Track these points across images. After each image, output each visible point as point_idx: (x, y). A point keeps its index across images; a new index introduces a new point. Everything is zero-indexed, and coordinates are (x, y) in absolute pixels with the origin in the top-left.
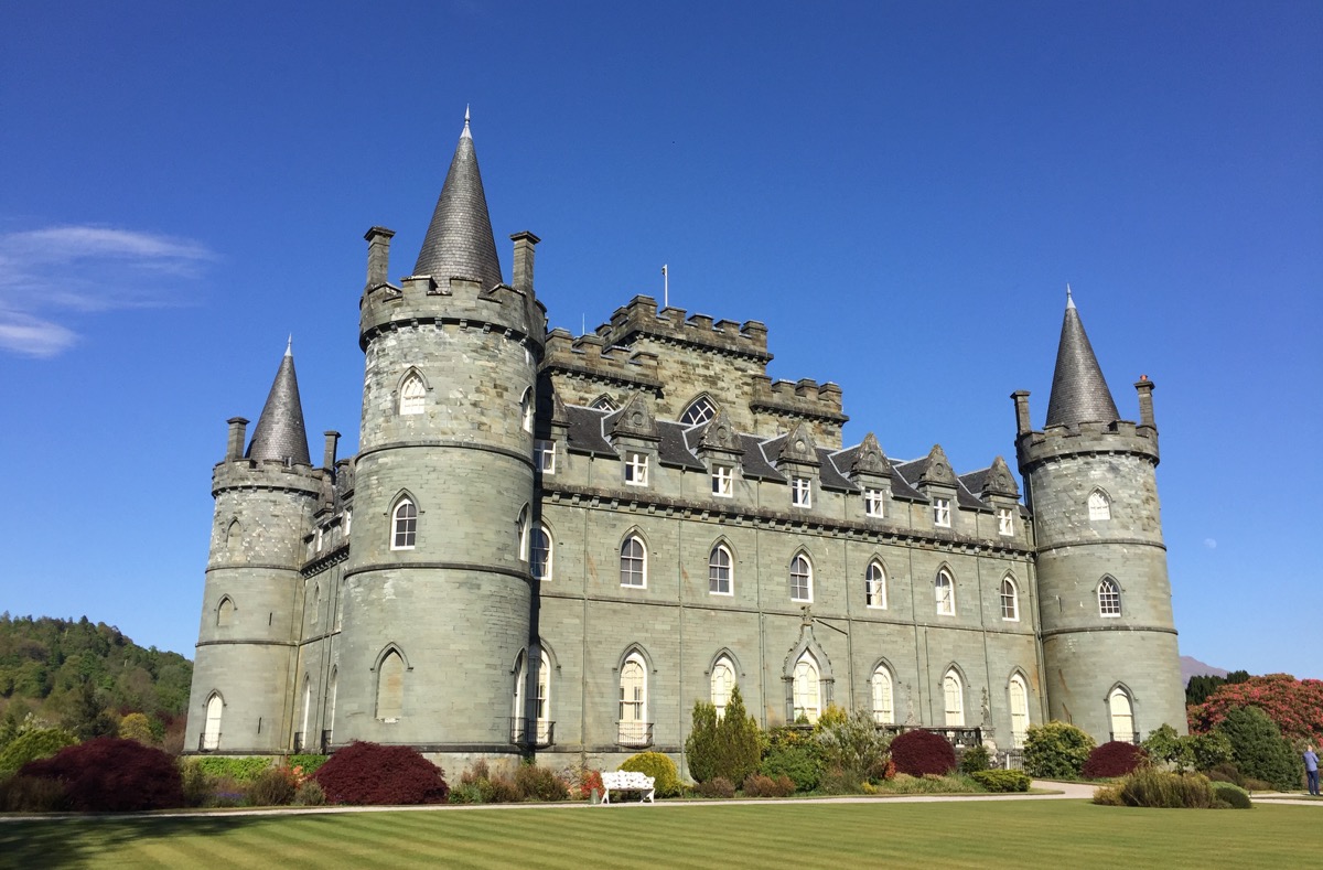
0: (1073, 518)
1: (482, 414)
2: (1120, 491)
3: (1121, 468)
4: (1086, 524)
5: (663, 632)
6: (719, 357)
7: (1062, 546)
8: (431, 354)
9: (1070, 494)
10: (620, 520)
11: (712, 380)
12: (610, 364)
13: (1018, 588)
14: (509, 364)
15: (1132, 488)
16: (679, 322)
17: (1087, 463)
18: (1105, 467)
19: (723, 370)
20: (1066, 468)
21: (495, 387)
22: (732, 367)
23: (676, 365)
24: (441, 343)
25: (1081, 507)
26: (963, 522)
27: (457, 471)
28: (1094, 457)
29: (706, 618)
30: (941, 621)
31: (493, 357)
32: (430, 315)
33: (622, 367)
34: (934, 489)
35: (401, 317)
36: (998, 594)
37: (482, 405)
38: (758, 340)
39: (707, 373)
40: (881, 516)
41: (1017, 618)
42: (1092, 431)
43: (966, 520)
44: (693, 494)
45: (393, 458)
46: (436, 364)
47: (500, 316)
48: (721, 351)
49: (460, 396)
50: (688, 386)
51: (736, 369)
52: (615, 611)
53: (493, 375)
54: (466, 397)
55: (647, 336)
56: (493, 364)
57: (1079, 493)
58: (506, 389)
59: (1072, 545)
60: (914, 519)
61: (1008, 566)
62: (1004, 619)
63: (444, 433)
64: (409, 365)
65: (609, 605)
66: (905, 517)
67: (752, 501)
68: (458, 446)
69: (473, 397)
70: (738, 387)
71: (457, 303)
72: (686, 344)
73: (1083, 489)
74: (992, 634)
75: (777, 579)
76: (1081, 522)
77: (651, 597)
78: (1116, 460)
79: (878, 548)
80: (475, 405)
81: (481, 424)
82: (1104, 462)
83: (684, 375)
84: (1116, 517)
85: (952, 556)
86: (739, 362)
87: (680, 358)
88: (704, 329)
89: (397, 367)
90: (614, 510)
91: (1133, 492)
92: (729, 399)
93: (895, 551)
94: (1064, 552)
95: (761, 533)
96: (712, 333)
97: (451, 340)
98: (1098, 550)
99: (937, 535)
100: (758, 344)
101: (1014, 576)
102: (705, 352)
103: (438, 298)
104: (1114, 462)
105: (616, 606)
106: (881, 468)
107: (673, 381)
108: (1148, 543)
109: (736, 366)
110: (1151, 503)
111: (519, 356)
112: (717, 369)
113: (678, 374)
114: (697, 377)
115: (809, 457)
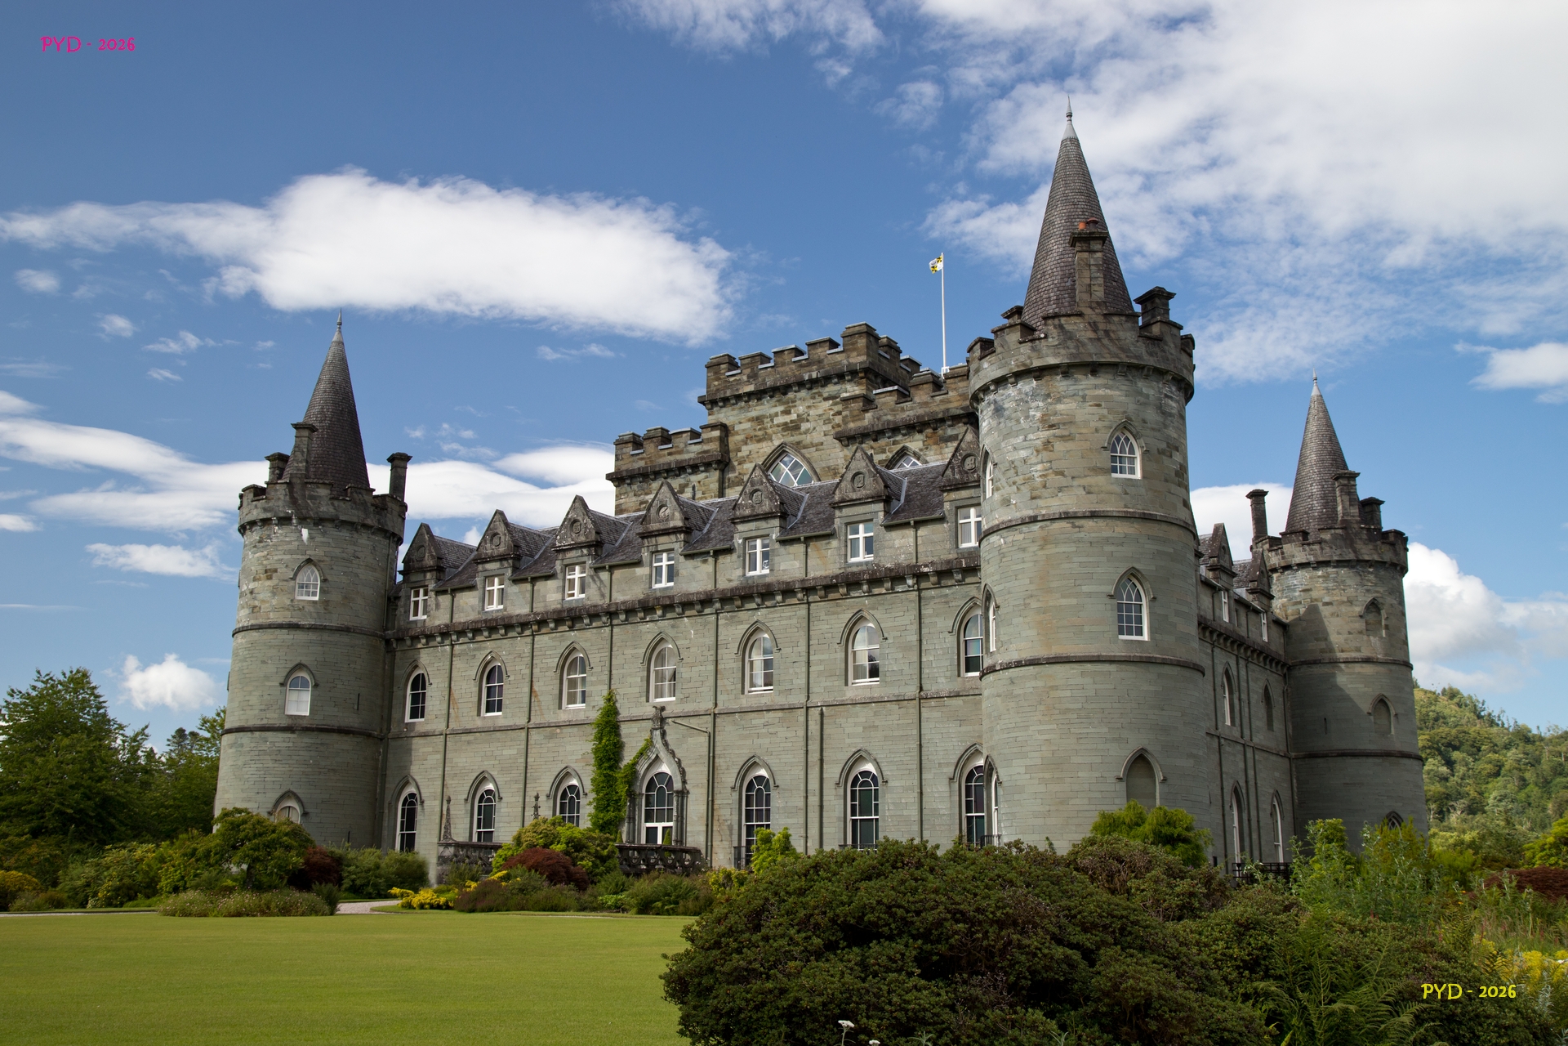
1: (255, 599)
2: (1003, 445)
3: (1006, 406)
6: (803, 393)
11: (793, 427)
12: (670, 454)
14: (280, 548)
16: (752, 370)
19: (809, 407)
21: (266, 571)
22: (821, 399)
23: (748, 425)
26: (895, 546)
29: (551, 737)
30: (849, 695)
31: (267, 547)
33: (680, 452)
36: (952, 640)
37: (255, 591)
38: (854, 350)
39: (787, 419)
40: (767, 571)
43: (897, 543)
44: (542, 604)
48: (801, 384)
49: (246, 588)
50: (764, 444)
51: (826, 399)
52: (469, 742)
53: (265, 562)
54: (249, 588)
56: (266, 553)
58: (276, 571)
60: (812, 562)
62: (967, 674)
65: (465, 738)
66: (797, 564)
67: (602, 595)
70: (828, 421)
72: (759, 395)
79: (761, 614)
80: (252, 592)
81: (253, 608)
82: (989, 404)
83: (760, 433)
84: (997, 490)
85: (875, 599)
86: (831, 389)
87: (753, 414)
88: (783, 364)
92: (816, 441)
93: (787, 612)
95: (616, 629)
96: (793, 366)
98: (984, 549)
100: (855, 354)
102: (785, 394)
104: (999, 399)
105: (470, 737)
106: (766, 506)
107: (746, 444)
108: (1034, 520)
109: (825, 395)
110: (1059, 446)
111: (292, 537)
112: (801, 409)
113: (753, 434)
114: (775, 429)
115: (672, 524)
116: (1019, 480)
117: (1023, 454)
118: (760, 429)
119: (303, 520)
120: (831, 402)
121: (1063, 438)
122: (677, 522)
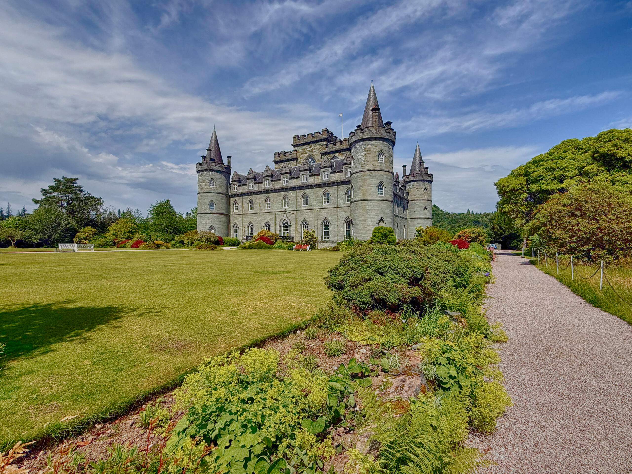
5: (256, 219)
6: (313, 144)
10: (248, 197)
11: (312, 151)
12: (286, 157)
14: (206, 176)
16: (303, 138)
19: (315, 147)
22: (317, 145)
23: (302, 151)
29: (264, 215)
33: (288, 156)
34: (323, 169)
36: (344, 196)
38: (324, 134)
39: (310, 149)
40: (307, 181)
43: (333, 176)
44: (261, 188)
47: (202, 168)
48: (313, 142)
50: (305, 155)
58: (205, 181)
60: (316, 180)
62: (346, 203)
66: (312, 180)
67: (273, 186)
70: (318, 150)
72: (304, 144)
75: (279, 203)
77: (253, 212)
79: (305, 190)
85: (329, 187)
88: (309, 137)
93: (311, 190)
96: (311, 138)
102: (310, 144)
106: (306, 168)
107: (301, 155)
108: (362, 171)
110: (368, 155)
111: (208, 174)
112: (313, 147)
114: (307, 151)
115: (287, 171)
116: (359, 162)
117: (360, 157)
118: (304, 152)
119: (210, 170)
120: (319, 146)
121: (369, 154)
122: (288, 171)
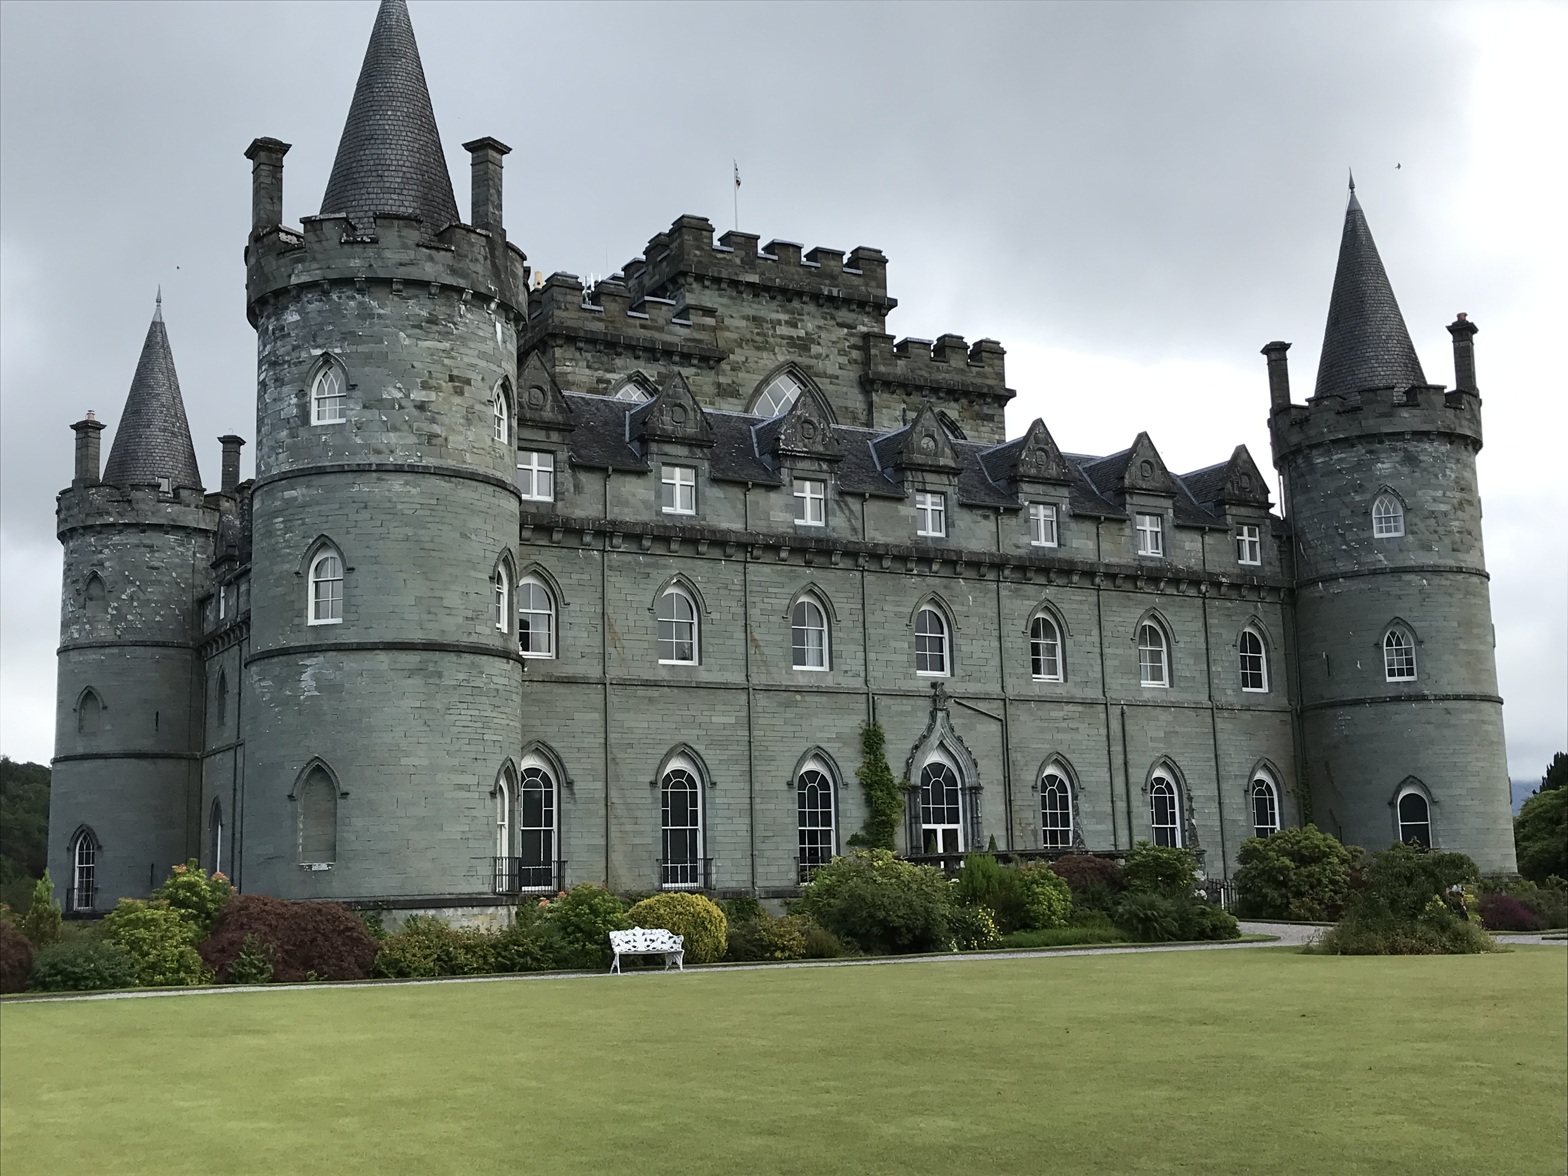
0: (1349, 536)
1: (433, 421)
2: (1419, 493)
3: (1421, 458)
4: (1369, 544)
5: (725, 726)
7: (1332, 578)
8: (353, 333)
9: (1347, 500)
10: (655, 566)
11: (803, 345)
13: (1266, 644)
14: (471, 344)
15: (1436, 488)
17: (1371, 452)
18: (1397, 457)
20: (1340, 460)
21: (452, 378)
23: (743, 323)
24: (366, 314)
25: (1360, 519)
26: (1183, 548)
27: (399, 507)
28: (1381, 442)
29: (788, 706)
30: (1146, 696)
31: (446, 335)
32: (348, 274)
34: (1136, 500)
35: (305, 278)
36: (1236, 654)
37: (432, 407)
38: (873, 278)
39: (793, 332)
40: (1054, 545)
41: (1265, 689)
42: (1378, 402)
43: (1188, 546)
44: (764, 523)
45: (304, 491)
46: (361, 348)
47: (454, 271)
49: (399, 395)
51: (841, 325)
52: (651, 700)
53: (446, 361)
54: (407, 396)
55: (700, 278)
56: (446, 345)
57: (1358, 498)
58: (468, 382)
59: (1347, 576)
60: (1105, 546)
61: (1252, 611)
62: (1245, 689)
63: (378, 452)
64: (318, 352)
65: (641, 692)
66: (1091, 545)
67: (854, 530)
68: (399, 469)
69: (418, 395)
71: (387, 254)
73: (1363, 492)
74: (1226, 714)
75: (893, 644)
76: (1360, 542)
77: (704, 676)
78: (1412, 447)
79: (1049, 592)
80: (421, 407)
81: (432, 436)
82: (1395, 450)
83: (758, 338)
84: (1413, 533)
85: (1164, 599)
86: (844, 315)
87: (750, 312)
89: (304, 355)
90: (644, 552)
91: (1440, 493)
92: (829, 371)
93: (1078, 596)
94: (1334, 589)
95: (869, 578)
97: (382, 311)
98: (1386, 583)
99: (1141, 568)
100: (873, 284)
101: (1261, 625)
103: (358, 249)
104: (1411, 449)
105: (654, 693)
106: (1054, 471)
107: (742, 348)
109: (839, 320)
111: (487, 331)
112: (810, 326)
113: (748, 336)
114: (779, 340)
116: (1441, 530)
117: (1443, 508)
118: (758, 334)
119: (499, 309)
120: (846, 330)
122: (949, 460)
